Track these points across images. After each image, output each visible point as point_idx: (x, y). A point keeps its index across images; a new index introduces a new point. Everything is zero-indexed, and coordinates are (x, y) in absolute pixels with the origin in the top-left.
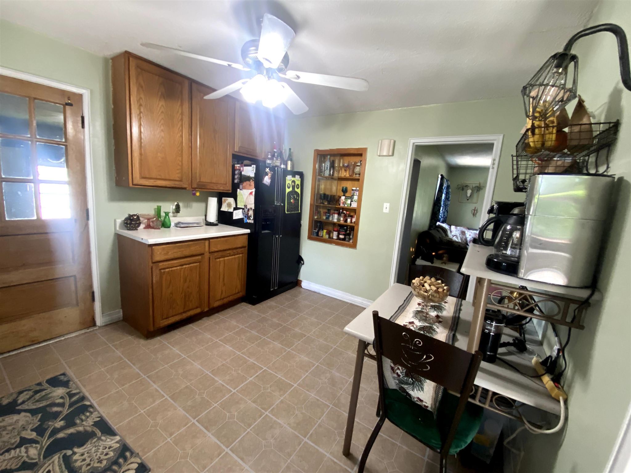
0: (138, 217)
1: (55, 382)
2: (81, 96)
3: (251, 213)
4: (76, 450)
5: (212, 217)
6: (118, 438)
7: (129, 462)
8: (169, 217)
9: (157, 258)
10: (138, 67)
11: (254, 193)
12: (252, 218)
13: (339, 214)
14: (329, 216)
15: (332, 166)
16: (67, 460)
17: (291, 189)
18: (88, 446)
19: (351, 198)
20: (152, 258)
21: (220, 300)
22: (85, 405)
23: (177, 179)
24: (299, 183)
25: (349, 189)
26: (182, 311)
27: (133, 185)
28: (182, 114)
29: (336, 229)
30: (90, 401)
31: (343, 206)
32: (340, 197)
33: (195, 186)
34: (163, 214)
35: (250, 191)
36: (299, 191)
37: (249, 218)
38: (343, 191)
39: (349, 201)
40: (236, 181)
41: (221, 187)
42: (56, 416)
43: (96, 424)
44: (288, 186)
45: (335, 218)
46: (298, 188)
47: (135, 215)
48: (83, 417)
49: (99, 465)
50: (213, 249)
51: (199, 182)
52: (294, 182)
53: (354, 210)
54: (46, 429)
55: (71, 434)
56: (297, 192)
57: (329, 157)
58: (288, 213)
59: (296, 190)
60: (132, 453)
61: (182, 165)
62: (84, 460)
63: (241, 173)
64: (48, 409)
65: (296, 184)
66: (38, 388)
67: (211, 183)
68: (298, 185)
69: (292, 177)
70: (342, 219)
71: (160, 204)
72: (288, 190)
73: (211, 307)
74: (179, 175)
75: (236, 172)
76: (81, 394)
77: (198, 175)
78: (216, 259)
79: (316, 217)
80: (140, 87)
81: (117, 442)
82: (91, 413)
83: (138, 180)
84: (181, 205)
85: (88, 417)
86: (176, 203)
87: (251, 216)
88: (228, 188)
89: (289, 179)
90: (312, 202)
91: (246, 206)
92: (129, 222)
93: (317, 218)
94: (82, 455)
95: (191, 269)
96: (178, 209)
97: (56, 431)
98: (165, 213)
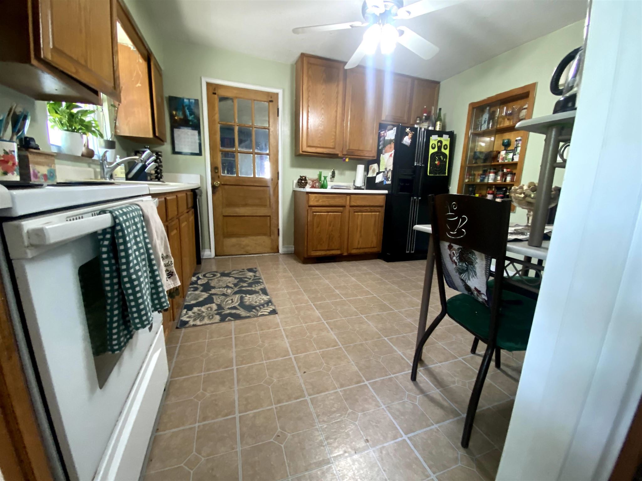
0: (305, 177)
1: (250, 270)
2: (277, 94)
3: (390, 174)
4: (247, 295)
5: (360, 182)
6: (268, 297)
7: (269, 307)
8: (326, 182)
9: (311, 203)
10: (309, 63)
11: (393, 155)
12: (390, 179)
13: (496, 173)
14: (484, 178)
15: (492, 117)
16: (242, 298)
17: (436, 150)
18: (254, 296)
19: (514, 151)
20: (308, 203)
21: (357, 249)
22: (260, 282)
23: (331, 147)
24: (448, 143)
25: (513, 141)
26: (326, 248)
27: (302, 152)
28: (338, 93)
29: (491, 192)
30: (263, 280)
31: (503, 162)
32: (499, 153)
33: (345, 153)
34: (323, 179)
35: (390, 153)
36: (447, 152)
37: (387, 180)
38: (504, 144)
39: (510, 156)
40: (380, 148)
41: (367, 153)
42: (245, 282)
43: (261, 289)
44: (432, 146)
45: (491, 178)
46: (445, 149)
47: (304, 176)
48: (257, 285)
49: (255, 303)
50: (353, 204)
51: (349, 149)
52: (440, 142)
53: (515, 164)
54: (239, 285)
55: (249, 290)
56: (445, 153)
57: (488, 108)
58: (431, 175)
59: (443, 150)
60: (272, 304)
61: (335, 136)
62: (249, 300)
63: (385, 138)
64: (243, 279)
65: (443, 144)
66: (242, 271)
67: (358, 150)
68: (446, 145)
69: (438, 137)
70: (499, 178)
71: (321, 170)
72: (431, 151)
73: (349, 252)
74: (333, 144)
75: (381, 139)
76: (260, 277)
77: (348, 144)
78: (354, 212)
79: (467, 180)
80: (309, 77)
81: (267, 298)
82: (261, 285)
83: (306, 149)
84: (336, 172)
85: (259, 286)
86: (332, 170)
87: (389, 178)
88: (374, 154)
89: (434, 139)
90: (463, 164)
91: (386, 169)
92: (300, 181)
93: (468, 182)
94: (249, 298)
95: (335, 217)
96: (333, 176)
97: (242, 287)
98: (324, 177)
